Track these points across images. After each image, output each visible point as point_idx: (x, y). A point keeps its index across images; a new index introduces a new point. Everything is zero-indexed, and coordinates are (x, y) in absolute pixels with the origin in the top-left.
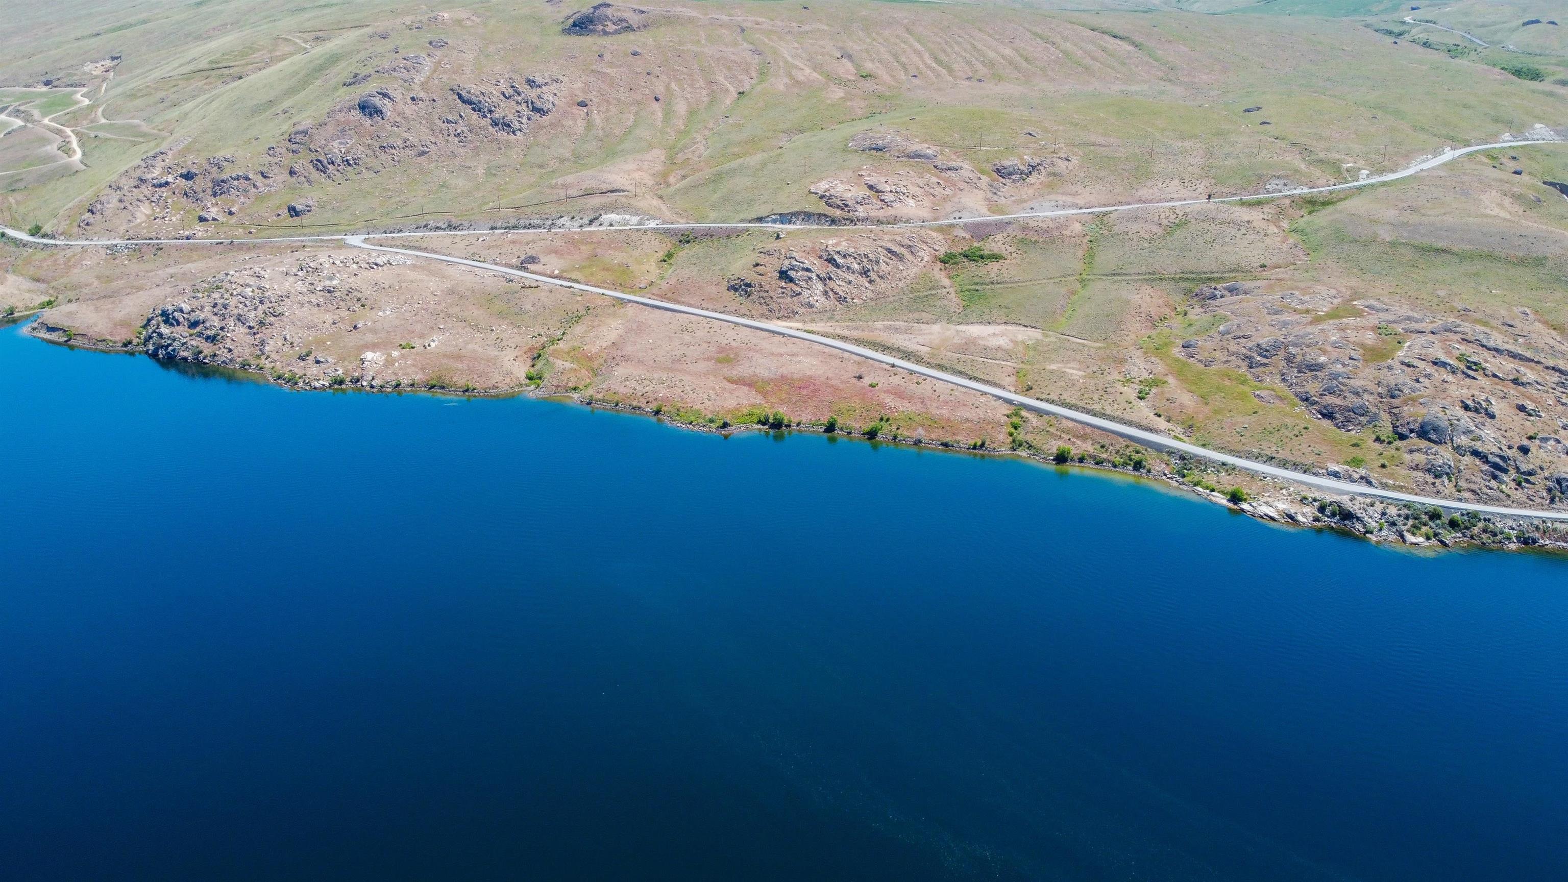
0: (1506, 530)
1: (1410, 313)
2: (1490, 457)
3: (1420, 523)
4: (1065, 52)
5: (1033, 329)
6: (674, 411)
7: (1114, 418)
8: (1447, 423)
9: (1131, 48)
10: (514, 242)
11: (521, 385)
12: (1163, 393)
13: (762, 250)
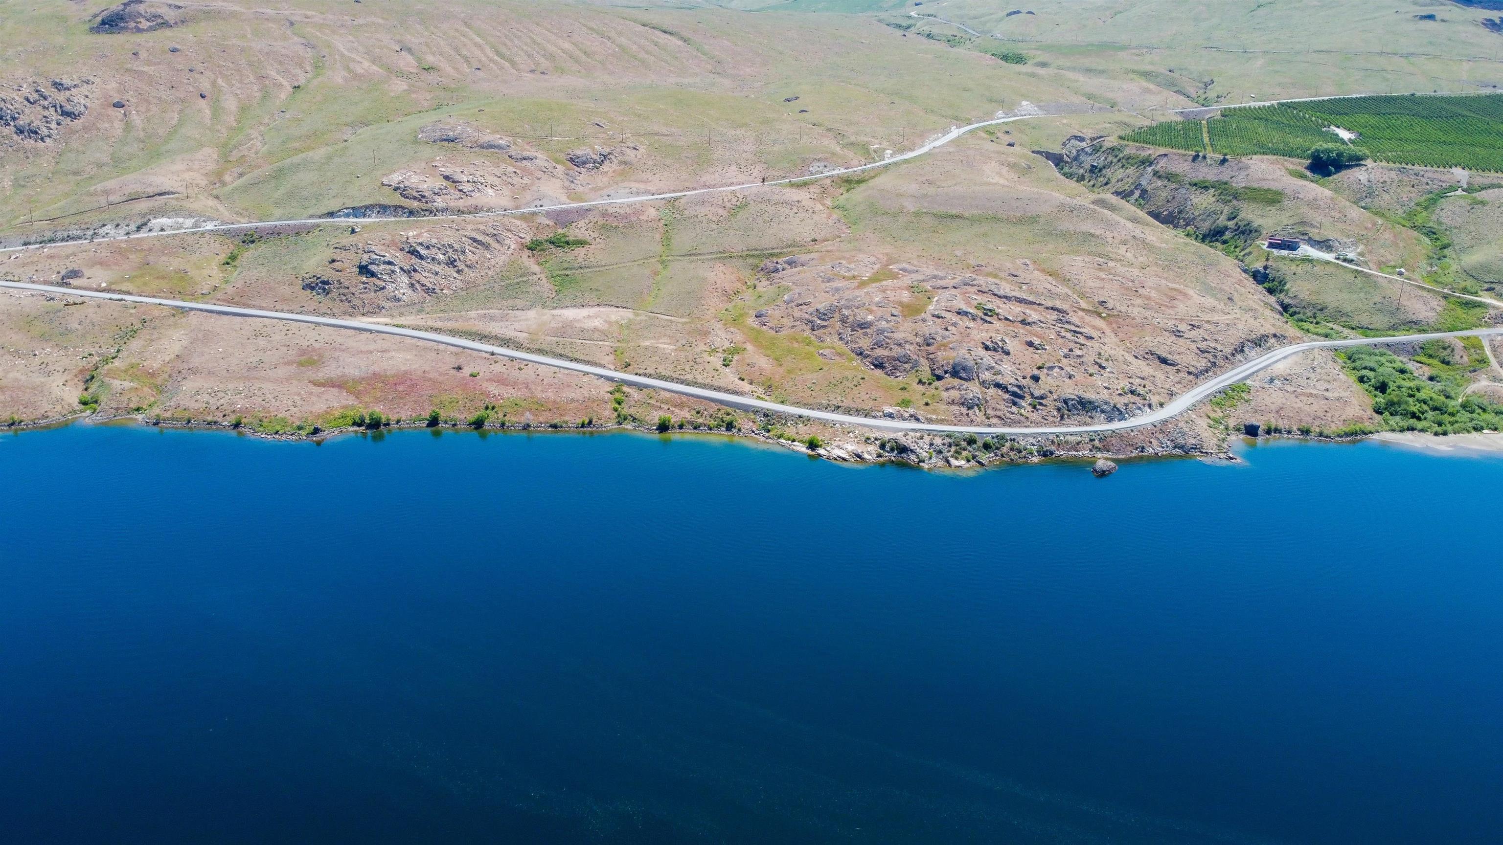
0: (1029, 447)
1: (936, 273)
2: (1009, 387)
3: (960, 449)
4: (621, 47)
5: (624, 309)
6: (256, 422)
7: (706, 385)
8: (973, 362)
9: (681, 43)
10: (51, 257)
11: (75, 412)
12: (744, 359)
13: (337, 245)
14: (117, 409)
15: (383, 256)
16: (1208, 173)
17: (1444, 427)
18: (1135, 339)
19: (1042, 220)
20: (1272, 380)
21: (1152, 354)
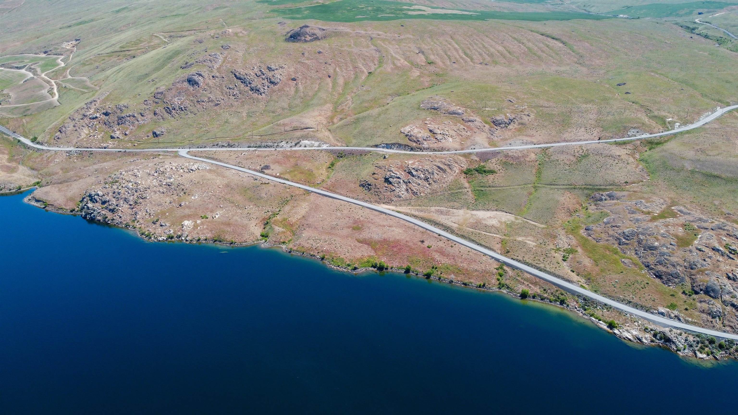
1: (702, 216)
3: (704, 346)
4: (528, 48)
5: (510, 214)
6: (331, 258)
7: (550, 273)
8: (719, 287)
9: (561, 45)
10: (259, 156)
11: (258, 240)
12: (575, 258)
13: (376, 165)
14: (275, 242)
15: (396, 174)
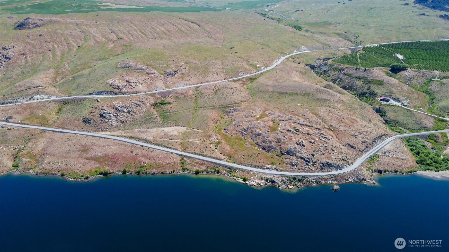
0: (312, 180)
1: (280, 115)
2: (305, 158)
3: (291, 181)
4: (179, 28)
5: (184, 127)
6: (68, 174)
7: (210, 157)
8: (293, 150)
9: (197, 26)
10: (3, 110)
11: (11, 170)
12: (221, 146)
13: (93, 107)
14: (24, 169)
15: (107, 111)
16: (361, 74)
17: (438, 169)
18: (343, 139)
19: (311, 95)
20: (385, 153)
21: (348, 145)
